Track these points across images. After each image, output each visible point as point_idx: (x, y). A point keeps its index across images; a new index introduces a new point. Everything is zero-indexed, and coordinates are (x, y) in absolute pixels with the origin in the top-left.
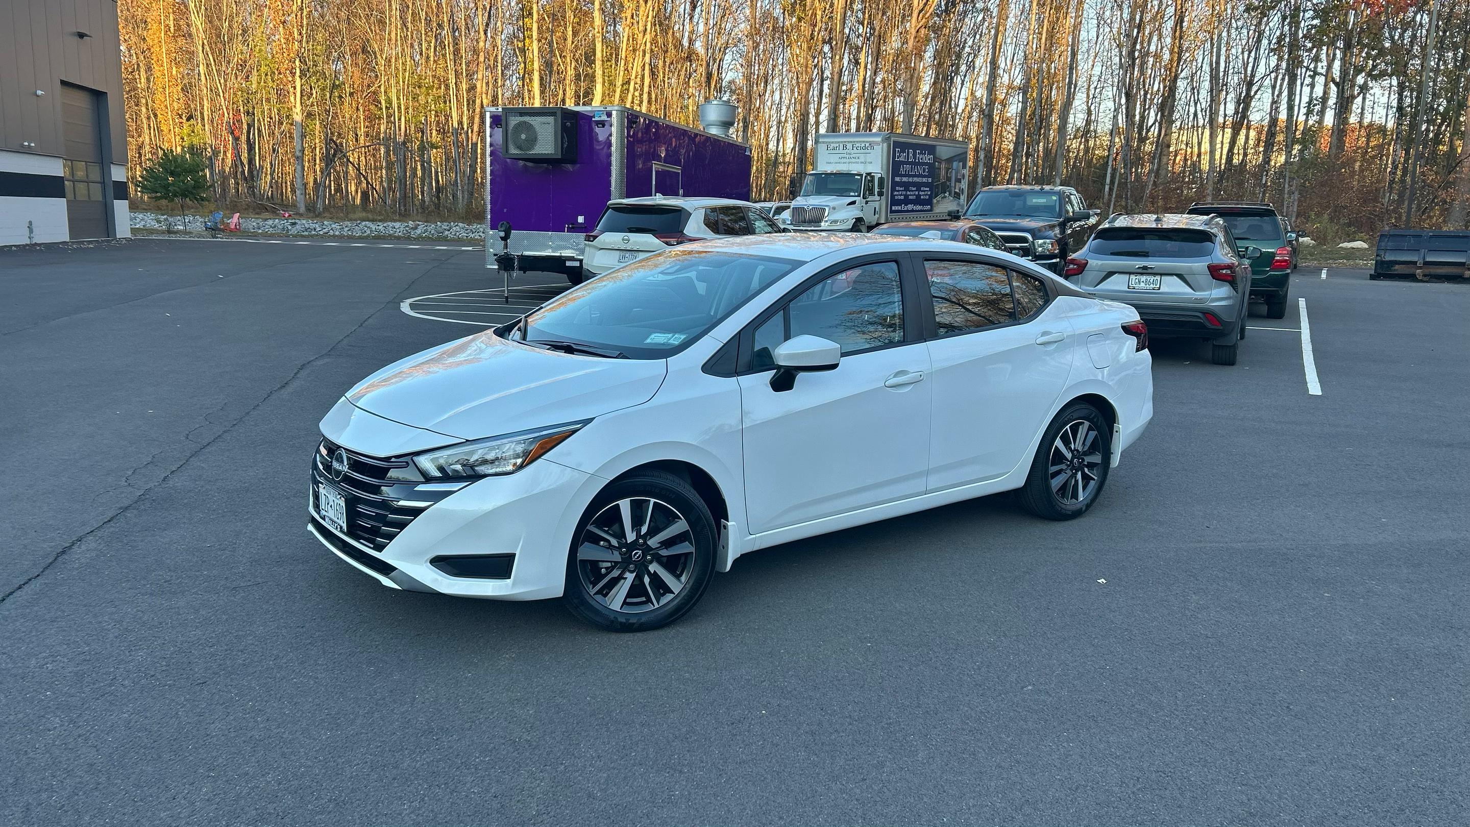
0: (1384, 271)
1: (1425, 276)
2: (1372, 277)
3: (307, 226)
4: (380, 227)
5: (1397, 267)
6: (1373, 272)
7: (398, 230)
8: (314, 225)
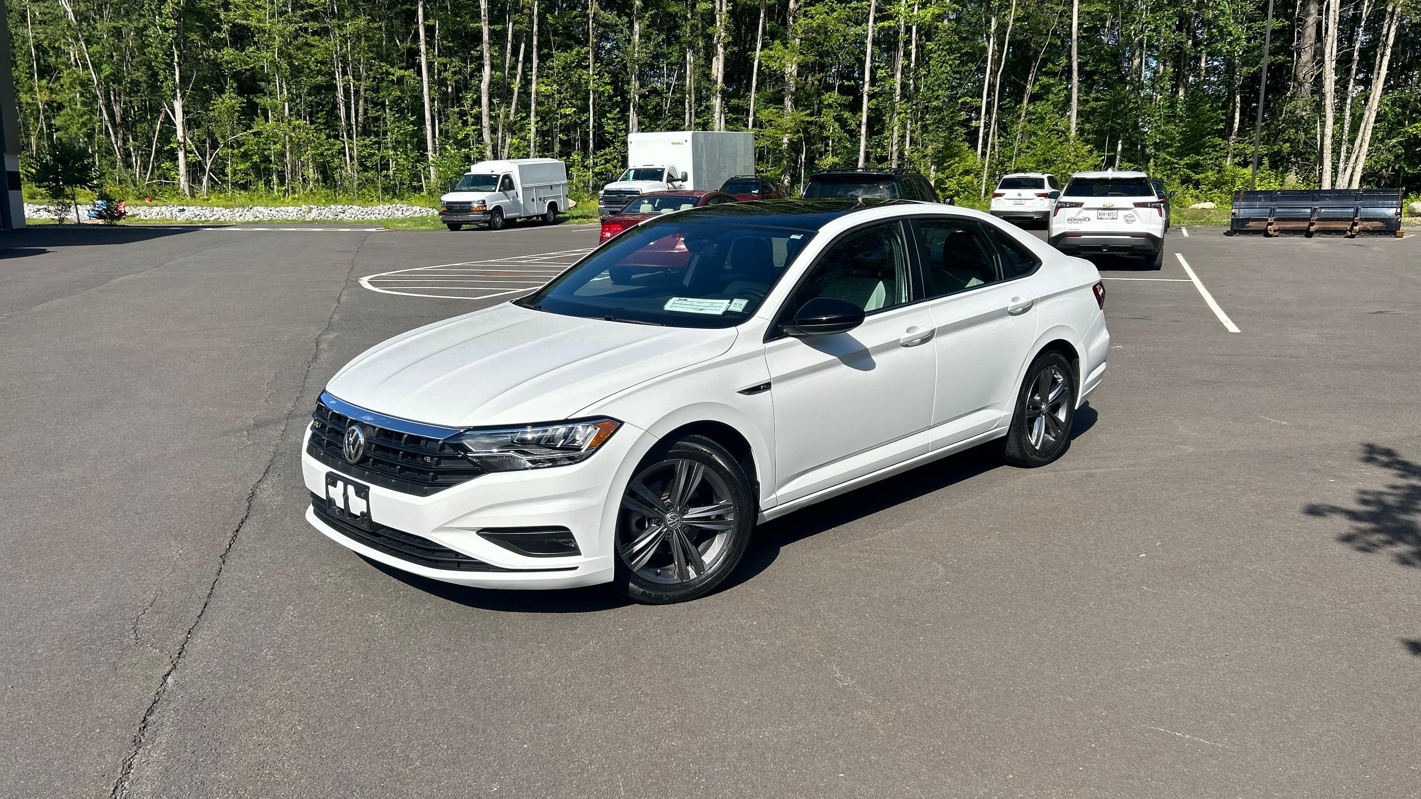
0: (1239, 227)
1: (1275, 231)
2: (1228, 234)
3: (197, 213)
4: (272, 212)
5: (1250, 224)
6: (1229, 229)
7: (291, 215)
8: (204, 211)
